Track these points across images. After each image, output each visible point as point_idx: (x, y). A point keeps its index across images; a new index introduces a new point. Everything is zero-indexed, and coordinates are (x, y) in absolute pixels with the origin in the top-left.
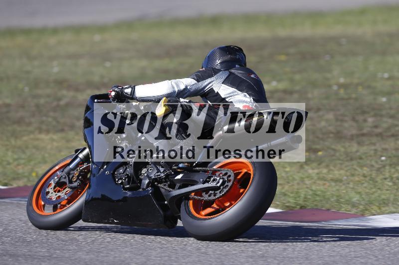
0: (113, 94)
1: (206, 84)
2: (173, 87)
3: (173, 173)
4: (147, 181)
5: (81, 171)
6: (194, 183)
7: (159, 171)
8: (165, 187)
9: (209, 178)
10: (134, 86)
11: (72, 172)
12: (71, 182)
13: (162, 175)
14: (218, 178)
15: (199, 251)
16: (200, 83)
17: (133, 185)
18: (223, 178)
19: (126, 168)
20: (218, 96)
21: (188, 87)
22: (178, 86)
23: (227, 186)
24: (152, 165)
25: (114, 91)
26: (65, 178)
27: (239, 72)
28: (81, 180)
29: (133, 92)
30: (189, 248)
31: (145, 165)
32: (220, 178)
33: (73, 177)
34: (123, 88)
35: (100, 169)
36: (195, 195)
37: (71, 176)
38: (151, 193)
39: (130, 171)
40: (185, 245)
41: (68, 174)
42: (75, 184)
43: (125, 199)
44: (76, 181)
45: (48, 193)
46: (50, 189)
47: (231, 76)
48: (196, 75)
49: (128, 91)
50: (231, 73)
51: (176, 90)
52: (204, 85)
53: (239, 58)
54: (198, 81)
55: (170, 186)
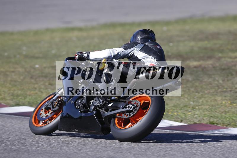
0: (77, 57)
1: (130, 51)
2: (111, 53)
3: (107, 103)
4: (93, 107)
5: (59, 101)
6: (118, 108)
7: (100, 101)
8: (103, 111)
9: (126, 105)
10: (89, 52)
11: (54, 102)
12: (53, 108)
13: (101, 104)
14: (131, 106)
15: (224, 156)
16: (127, 51)
17: (86, 109)
18: (134, 106)
19: (82, 100)
20: (137, 58)
21: (120, 53)
22: (113, 52)
23: (137, 109)
24: (96, 98)
25: (78, 55)
26: (50, 105)
27: (150, 44)
28: (59, 107)
29: (88, 56)
30: (218, 154)
31: (93, 98)
32: (132, 106)
33: (55, 104)
34: (83, 53)
35: (68, 100)
36: (119, 115)
37: (53, 104)
38: (95, 114)
39: (84, 101)
40: (216, 152)
41: (52, 103)
42: (56, 109)
43: (80, 117)
44: (56, 107)
45: (41, 114)
46: (42, 112)
47: (144, 47)
48: (124, 46)
49: (86, 55)
50: (145, 45)
51: (113, 54)
52: (129, 52)
53: (151, 37)
54: (125, 50)
55: (105, 110)
